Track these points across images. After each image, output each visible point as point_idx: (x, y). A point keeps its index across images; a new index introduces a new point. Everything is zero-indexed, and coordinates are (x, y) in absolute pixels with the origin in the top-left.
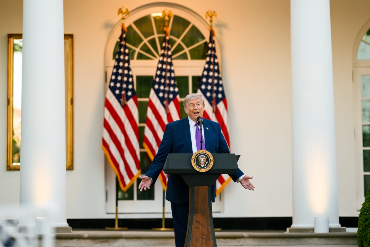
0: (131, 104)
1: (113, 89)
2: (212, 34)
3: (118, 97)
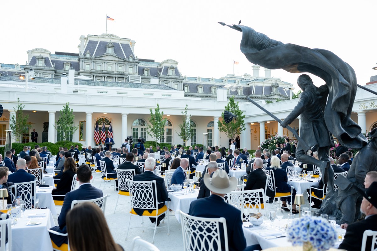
0: (98, 132)
1: (96, 130)
2: (111, 122)
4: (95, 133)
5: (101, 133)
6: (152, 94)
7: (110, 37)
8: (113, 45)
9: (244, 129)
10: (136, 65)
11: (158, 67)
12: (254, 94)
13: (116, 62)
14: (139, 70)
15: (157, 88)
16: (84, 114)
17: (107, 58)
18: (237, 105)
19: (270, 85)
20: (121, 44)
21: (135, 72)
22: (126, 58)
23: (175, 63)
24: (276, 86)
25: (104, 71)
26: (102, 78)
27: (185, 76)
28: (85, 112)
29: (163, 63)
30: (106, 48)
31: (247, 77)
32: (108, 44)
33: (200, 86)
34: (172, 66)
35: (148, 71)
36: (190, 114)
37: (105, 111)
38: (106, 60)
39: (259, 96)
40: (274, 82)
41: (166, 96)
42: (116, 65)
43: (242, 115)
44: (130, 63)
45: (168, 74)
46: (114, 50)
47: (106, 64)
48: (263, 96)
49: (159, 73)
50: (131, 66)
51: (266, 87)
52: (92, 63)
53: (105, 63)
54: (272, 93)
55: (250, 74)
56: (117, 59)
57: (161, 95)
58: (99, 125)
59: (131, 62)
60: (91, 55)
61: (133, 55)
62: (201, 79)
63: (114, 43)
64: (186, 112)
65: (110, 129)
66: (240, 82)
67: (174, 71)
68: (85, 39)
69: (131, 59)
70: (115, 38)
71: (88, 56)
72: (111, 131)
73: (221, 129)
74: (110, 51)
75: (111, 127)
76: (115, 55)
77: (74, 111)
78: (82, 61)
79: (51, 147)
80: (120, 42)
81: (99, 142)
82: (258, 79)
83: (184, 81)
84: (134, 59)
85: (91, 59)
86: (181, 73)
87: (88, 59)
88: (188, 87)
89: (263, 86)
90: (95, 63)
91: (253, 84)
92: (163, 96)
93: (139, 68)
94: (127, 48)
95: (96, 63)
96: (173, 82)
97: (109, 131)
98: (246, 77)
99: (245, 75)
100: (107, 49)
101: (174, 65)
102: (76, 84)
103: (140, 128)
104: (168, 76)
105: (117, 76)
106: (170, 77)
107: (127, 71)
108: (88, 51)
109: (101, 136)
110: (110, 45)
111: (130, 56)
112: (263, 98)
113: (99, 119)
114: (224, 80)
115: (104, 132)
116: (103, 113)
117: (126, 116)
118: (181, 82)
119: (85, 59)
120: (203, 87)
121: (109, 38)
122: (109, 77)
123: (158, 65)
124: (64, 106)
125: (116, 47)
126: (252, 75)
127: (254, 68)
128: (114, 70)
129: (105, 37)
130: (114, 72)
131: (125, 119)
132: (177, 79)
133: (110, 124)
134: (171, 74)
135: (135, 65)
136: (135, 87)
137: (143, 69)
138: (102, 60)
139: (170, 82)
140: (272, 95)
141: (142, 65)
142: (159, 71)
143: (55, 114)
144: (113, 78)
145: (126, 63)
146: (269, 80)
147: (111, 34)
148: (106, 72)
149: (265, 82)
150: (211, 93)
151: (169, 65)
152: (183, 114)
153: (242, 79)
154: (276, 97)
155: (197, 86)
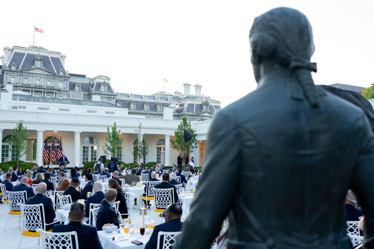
0: (47, 150)
1: (45, 148)
2: (60, 140)
3: (45, 149)
4: (44, 152)
5: (50, 152)
6: (95, 112)
7: (38, 49)
8: (42, 58)
9: (196, 147)
10: (67, 80)
11: (89, 82)
12: (186, 111)
13: (45, 76)
14: (69, 85)
15: (101, 105)
16: (35, 132)
17: (35, 72)
18: (189, 124)
19: (201, 103)
20: (51, 58)
21: (66, 87)
22: (56, 72)
23: (108, 79)
24: (206, 104)
25: (31, 85)
26: (29, 92)
27: (117, 92)
28: (36, 131)
29: (95, 78)
30: (34, 61)
31: (178, 94)
32: (36, 57)
33: (133, 103)
34: (104, 82)
35: (79, 86)
36: (143, 132)
37: (56, 129)
38: (34, 74)
39: (190, 113)
40: (204, 100)
41: (110, 113)
42: (45, 79)
43: (195, 133)
44: (60, 78)
45: (100, 90)
46: (43, 63)
47: (34, 78)
48: (194, 114)
49: (91, 89)
50: (61, 81)
51: (197, 105)
52: (18, 76)
53: (32, 76)
54: (203, 110)
55: (181, 92)
56: (46, 73)
57: (105, 112)
58: (48, 144)
59: (62, 77)
60: (17, 68)
61: (63, 69)
62: (133, 96)
63: (43, 56)
64: (140, 130)
65: (60, 148)
66: (172, 99)
67: (106, 87)
68: (10, 50)
69: (61, 74)
70: (44, 51)
71: (13, 68)
72: (61, 149)
73: (174, 147)
74: (38, 64)
75: (61, 145)
76: (44, 68)
77: (27, 129)
78: (7, 74)
79: (3, 167)
80: (50, 56)
81: (48, 161)
82: (189, 97)
83: (117, 98)
84: (65, 73)
85: (17, 72)
86: (113, 89)
87: (13, 72)
88: (120, 103)
89: (194, 104)
90: (21, 77)
91: (185, 101)
92: (107, 114)
93: (70, 83)
94: (58, 62)
95: (23, 76)
96: (105, 99)
97: (58, 149)
98: (176, 94)
99: (175, 93)
100: (36, 62)
101: (106, 81)
102: (14, 99)
103: (90, 146)
104: (100, 92)
105: (46, 91)
106: (102, 93)
107: (57, 86)
108: (14, 63)
109: (50, 155)
110: (39, 58)
111: (60, 71)
112: (194, 115)
113: (48, 137)
114: (156, 98)
115: (54, 151)
116: (53, 131)
117: (79, 134)
118: (114, 99)
119: (10, 71)
120: (135, 104)
121: (37, 51)
122: (37, 91)
123: (89, 81)
124: (17, 124)
125: (45, 60)
126: (183, 93)
127: (185, 86)
128: (43, 85)
129: (32, 49)
130: (43, 87)
131: (78, 138)
132: (109, 95)
133: (60, 142)
134: (103, 90)
135: (65, 80)
136: (77, 104)
137: (74, 85)
138: (30, 73)
139: (103, 98)
140: (203, 112)
141: (73, 80)
142: (90, 87)
143: (3, 132)
144: (42, 93)
145: (56, 77)
146: (200, 98)
147: (40, 46)
148: (34, 86)
149: (195, 99)
150: (144, 110)
151: (102, 81)
152: (137, 133)
153: (172, 96)
154: (206, 114)
155: (129, 103)
